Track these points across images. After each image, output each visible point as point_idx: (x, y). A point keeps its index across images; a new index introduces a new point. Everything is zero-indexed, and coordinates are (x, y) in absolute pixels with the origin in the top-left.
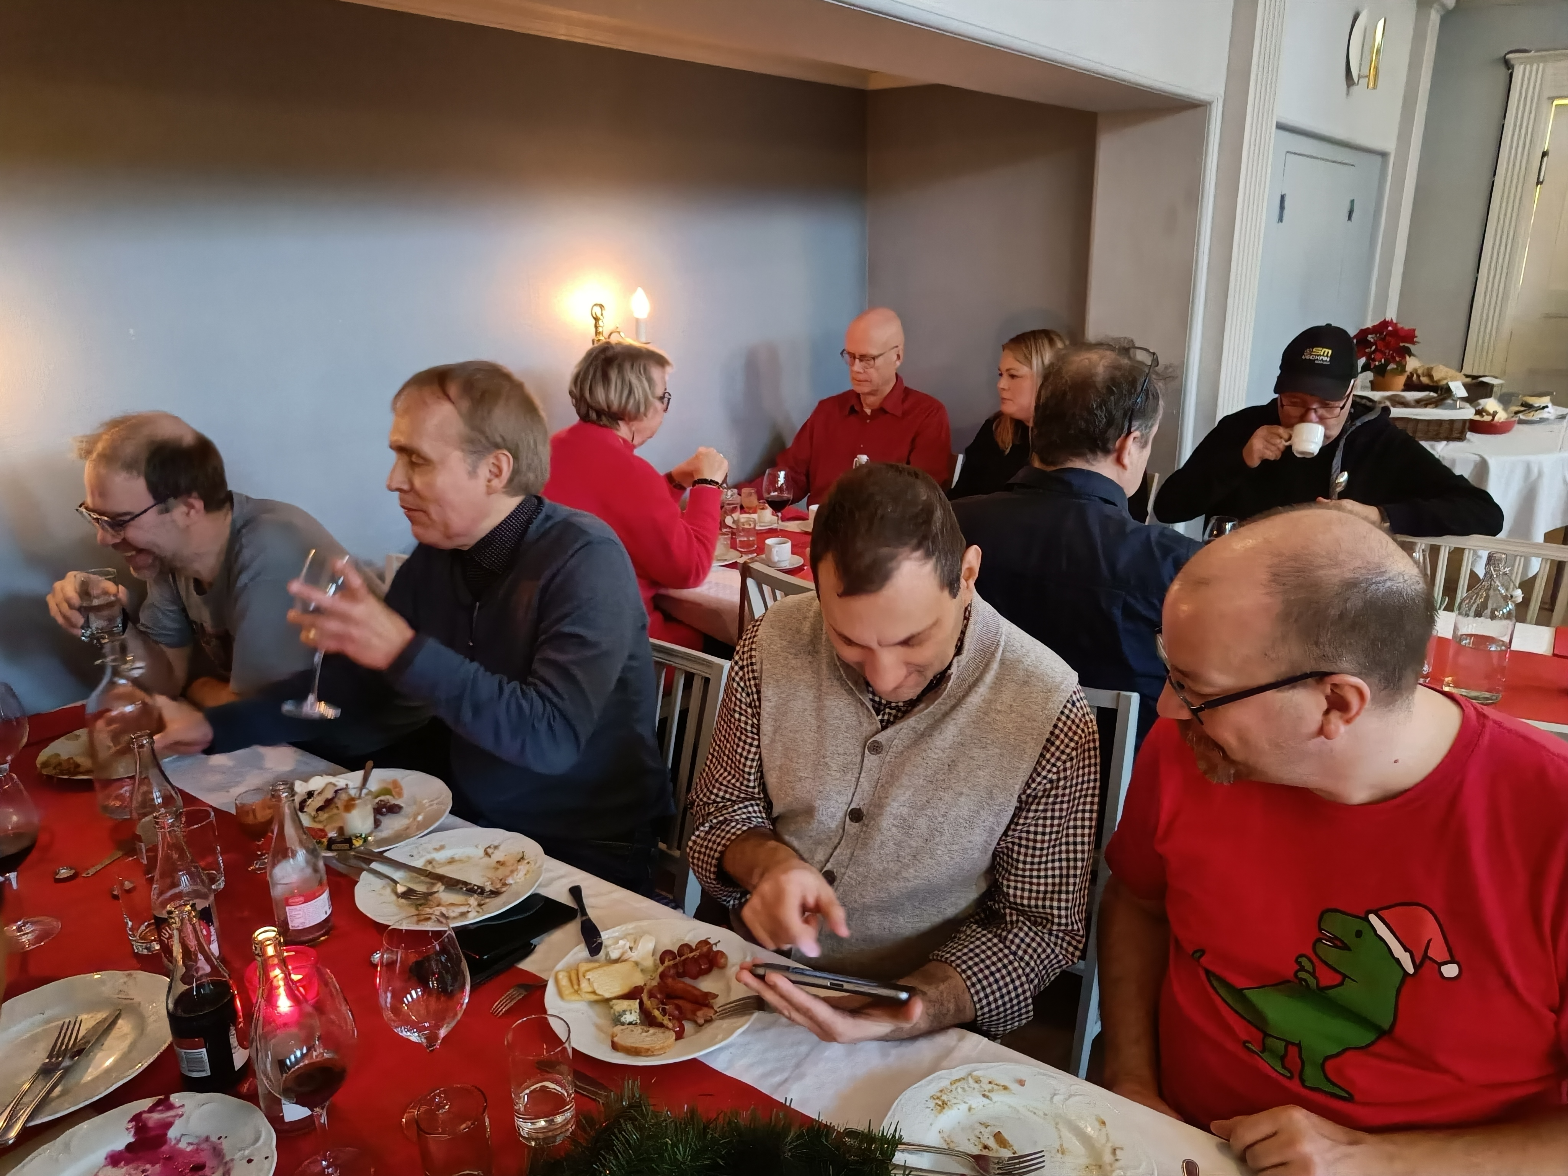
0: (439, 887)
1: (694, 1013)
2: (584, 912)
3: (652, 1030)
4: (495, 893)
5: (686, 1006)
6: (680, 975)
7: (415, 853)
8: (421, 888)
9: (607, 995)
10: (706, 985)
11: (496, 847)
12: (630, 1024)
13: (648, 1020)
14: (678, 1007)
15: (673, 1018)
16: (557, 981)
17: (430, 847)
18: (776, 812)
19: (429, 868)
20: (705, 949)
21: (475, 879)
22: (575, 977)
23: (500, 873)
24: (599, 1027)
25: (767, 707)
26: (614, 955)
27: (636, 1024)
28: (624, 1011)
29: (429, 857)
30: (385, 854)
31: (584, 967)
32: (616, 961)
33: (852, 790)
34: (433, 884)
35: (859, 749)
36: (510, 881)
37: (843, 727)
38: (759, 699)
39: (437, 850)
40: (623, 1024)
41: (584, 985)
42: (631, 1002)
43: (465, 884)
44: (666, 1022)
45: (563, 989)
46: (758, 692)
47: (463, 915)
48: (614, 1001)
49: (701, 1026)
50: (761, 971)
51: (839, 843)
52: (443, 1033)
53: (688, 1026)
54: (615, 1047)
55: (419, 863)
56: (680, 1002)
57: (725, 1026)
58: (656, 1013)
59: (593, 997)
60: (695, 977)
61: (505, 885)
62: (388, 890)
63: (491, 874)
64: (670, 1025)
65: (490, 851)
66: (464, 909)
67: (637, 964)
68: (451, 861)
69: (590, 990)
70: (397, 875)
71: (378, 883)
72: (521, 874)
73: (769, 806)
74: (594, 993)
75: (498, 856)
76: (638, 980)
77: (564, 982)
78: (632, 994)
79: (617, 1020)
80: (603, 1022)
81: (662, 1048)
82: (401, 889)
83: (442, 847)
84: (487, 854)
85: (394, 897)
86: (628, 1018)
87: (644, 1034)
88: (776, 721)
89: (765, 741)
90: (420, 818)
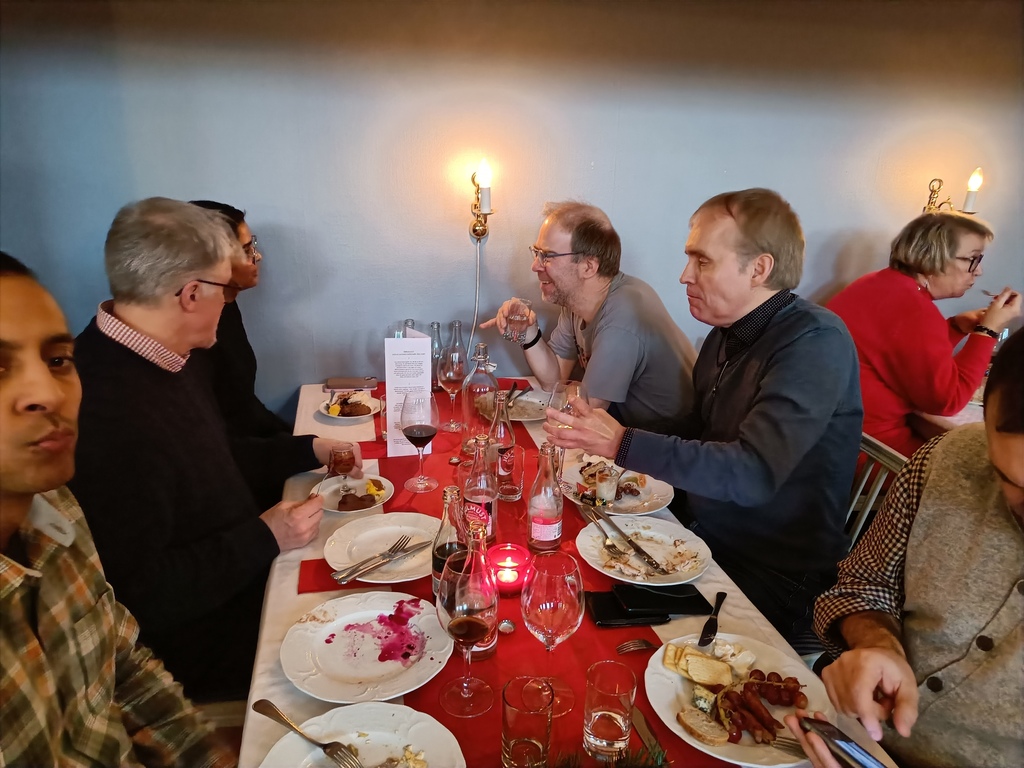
0: (632, 552)
1: (755, 728)
2: (716, 614)
3: (713, 724)
4: (664, 572)
5: (754, 722)
6: (764, 696)
7: (630, 524)
8: (621, 548)
9: (695, 679)
10: (779, 714)
11: (682, 542)
12: (701, 709)
13: (714, 714)
14: (743, 717)
15: (734, 722)
16: (666, 649)
17: (641, 524)
19: (633, 539)
20: (792, 685)
21: (658, 558)
22: (680, 654)
23: (675, 562)
24: (678, 697)
26: (718, 652)
27: (705, 712)
28: (701, 697)
29: (637, 531)
30: (611, 517)
31: (687, 651)
32: (718, 659)
33: (988, 619)
34: (629, 549)
35: (1007, 584)
36: (678, 568)
39: (644, 528)
40: (696, 706)
41: (683, 662)
42: (711, 694)
43: (649, 557)
44: (726, 723)
45: (667, 658)
47: (634, 576)
48: (698, 686)
49: (758, 743)
53: (746, 737)
54: (678, 719)
55: (628, 532)
56: (745, 713)
57: (775, 754)
58: (722, 712)
59: (685, 675)
60: (774, 703)
61: (674, 569)
62: (601, 540)
63: (671, 559)
64: (728, 727)
66: (635, 572)
67: (732, 668)
68: (650, 539)
69: (685, 668)
70: (611, 533)
71: (598, 533)
72: (689, 566)
73: (901, 599)
74: (687, 671)
75: (681, 548)
76: (726, 680)
77: (671, 653)
78: (714, 688)
79: (694, 700)
81: (711, 741)
82: (608, 542)
83: (649, 528)
84: (675, 544)
85: (602, 546)
86: (702, 704)
87: (705, 723)
90: (646, 504)
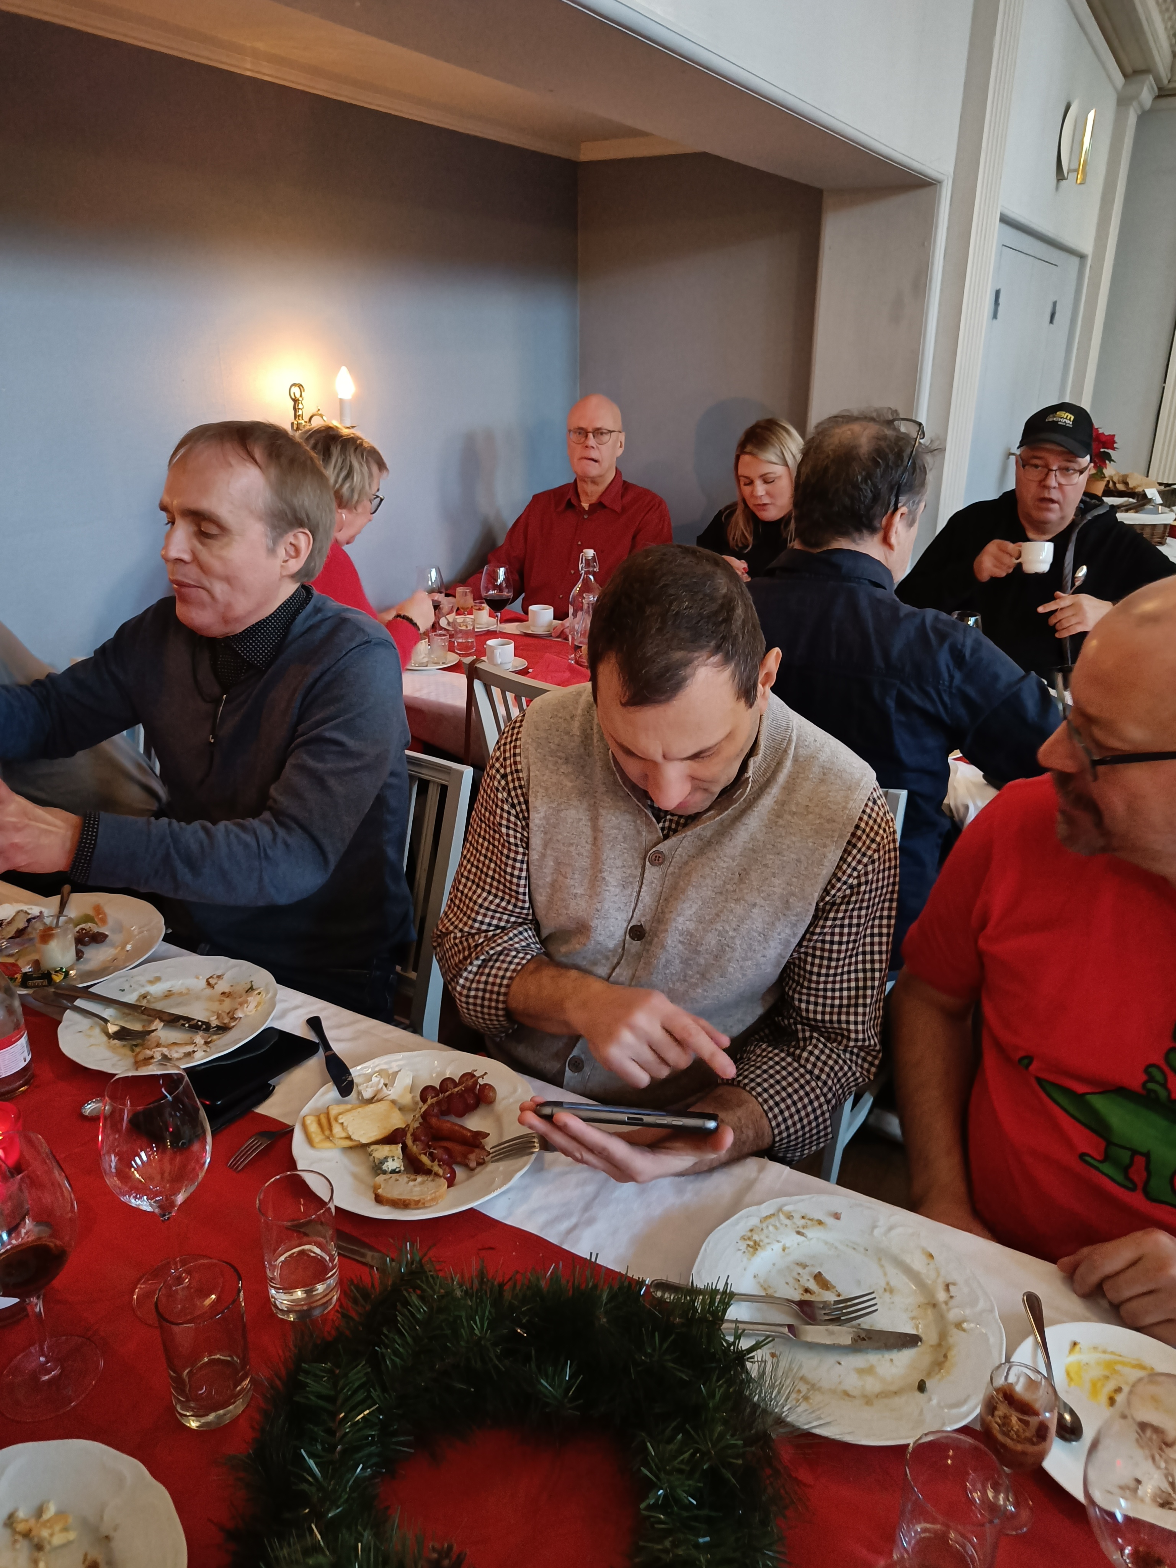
0: (157, 1024)
1: (465, 1156)
2: (327, 1047)
3: (420, 1179)
4: (223, 1029)
5: (457, 1148)
6: (444, 1113)
7: (126, 986)
8: (137, 1027)
9: (364, 1141)
10: (474, 1123)
11: (219, 977)
12: (393, 1172)
13: (414, 1166)
14: (447, 1150)
15: (442, 1163)
16: (304, 1127)
17: (143, 979)
18: (545, 933)
19: (144, 1003)
20: (470, 1082)
21: (198, 1013)
22: (326, 1121)
23: (227, 1005)
24: (355, 1176)
25: (536, 819)
26: (367, 1094)
27: (399, 1172)
28: (386, 1158)
29: (143, 991)
30: (91, 990)
31: (334, 1111)
32: (371, 1101)
33: (633, 905)
34: (152, 1022)
35: (638, 862)
36: (239, 1014)
37: (620, 837)
38: (528, 810)
39: (151, 982)
40: (385, 1172)
41: (337, 1130)
42: (393, 1147)
43: (188, 1019)
44: (436, 1168)
45: (313, 1136)
46: (526, 802)
47: (189, 1055)
48: (373, 1147)
49: (473, 1169)
50: (547, 1111)
51: (618, 963)
52: (180, 1198)
53: (460, 1172)
54: (379, 1200)
55: (131, 998)
56: (449, 1144)
57: (501, 1168)
58: (425, 1159)
59: (348, 1143)
60: (461, 1115)
61: (233, 1019)
62: (97, 1031)
63: (216, 1006)
64: (441, 1172)
65: (212, 981)
66: (189, 1049)
67: (393, 1102)
68: (169, 995)
69: (344, 1135)
70: (107, 1013)
71: (84, 1023)
72: (252, 1006)
73: (537, 926)
74: (349, 1138)
75: (222, 986)
76: (397, 1121)
77: (313, 1128)
78: (391, 1138)
79: (377, 1168)
80: (362, 1170)
81: (432, 1200)
82: (112, 1029)
83: (158, 979)
84: (209, 984)
85: (105, 1038)
86: (391, 1165)
87: (411, 1183)
88: (546, 833)
89: (534, 855)
90: (129, 947)
